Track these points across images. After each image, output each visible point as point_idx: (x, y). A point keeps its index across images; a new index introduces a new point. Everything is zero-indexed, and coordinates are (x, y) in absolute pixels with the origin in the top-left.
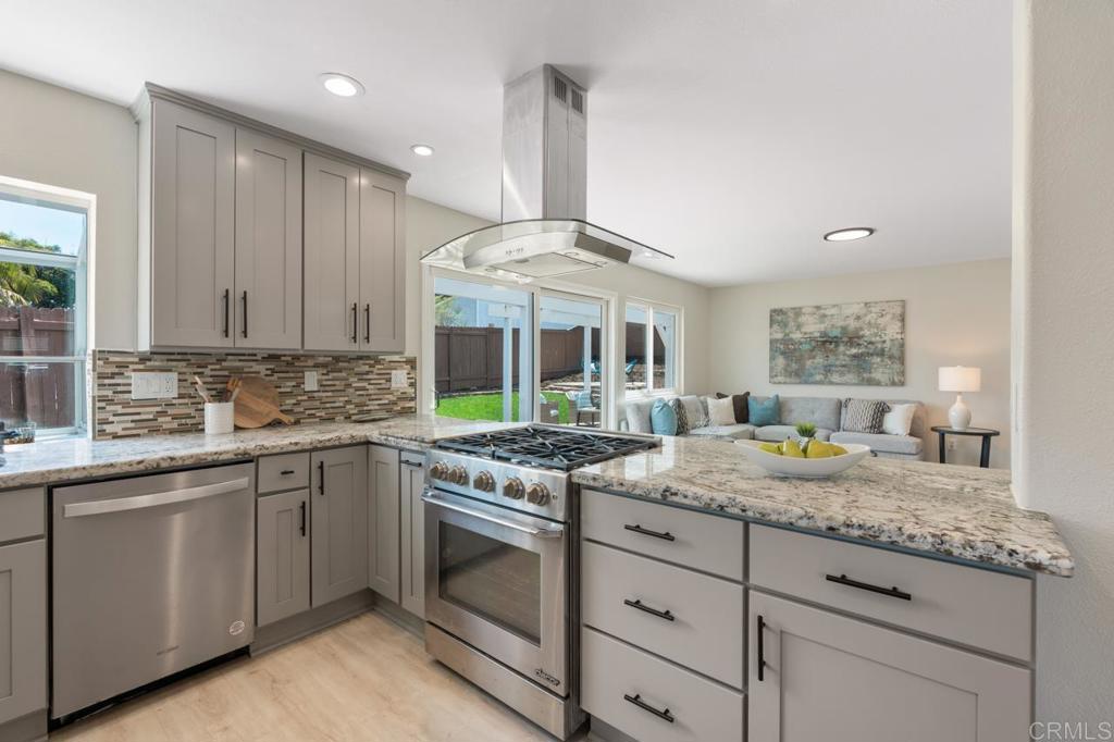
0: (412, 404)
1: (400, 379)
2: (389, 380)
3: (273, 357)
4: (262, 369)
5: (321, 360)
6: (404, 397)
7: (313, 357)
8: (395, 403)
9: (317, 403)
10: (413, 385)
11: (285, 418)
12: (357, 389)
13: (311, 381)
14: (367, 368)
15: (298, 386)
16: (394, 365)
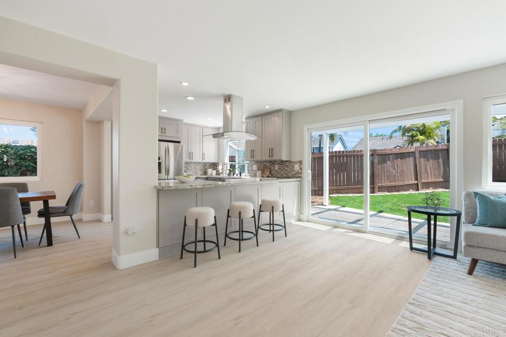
0: (300, 175)
1: (297, 167)
2: (294, 167)
3: (270, 162)
4: (269, 164)
5: (279, 162)
6: (298, 173)
7: (276, 161)
8: (295, 174)
9: (277, 173)
10: (301, 169)
11: (270, 176)
12: (286, 170)
13: (277, 167)
14: (288, 164)
15: (274, 168)
16: (296, 163)
